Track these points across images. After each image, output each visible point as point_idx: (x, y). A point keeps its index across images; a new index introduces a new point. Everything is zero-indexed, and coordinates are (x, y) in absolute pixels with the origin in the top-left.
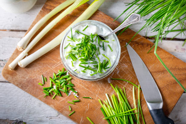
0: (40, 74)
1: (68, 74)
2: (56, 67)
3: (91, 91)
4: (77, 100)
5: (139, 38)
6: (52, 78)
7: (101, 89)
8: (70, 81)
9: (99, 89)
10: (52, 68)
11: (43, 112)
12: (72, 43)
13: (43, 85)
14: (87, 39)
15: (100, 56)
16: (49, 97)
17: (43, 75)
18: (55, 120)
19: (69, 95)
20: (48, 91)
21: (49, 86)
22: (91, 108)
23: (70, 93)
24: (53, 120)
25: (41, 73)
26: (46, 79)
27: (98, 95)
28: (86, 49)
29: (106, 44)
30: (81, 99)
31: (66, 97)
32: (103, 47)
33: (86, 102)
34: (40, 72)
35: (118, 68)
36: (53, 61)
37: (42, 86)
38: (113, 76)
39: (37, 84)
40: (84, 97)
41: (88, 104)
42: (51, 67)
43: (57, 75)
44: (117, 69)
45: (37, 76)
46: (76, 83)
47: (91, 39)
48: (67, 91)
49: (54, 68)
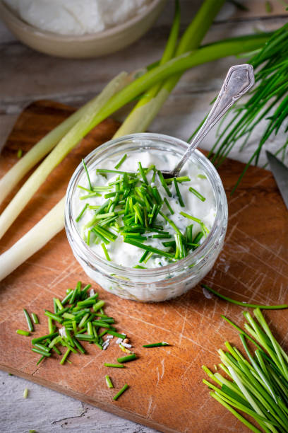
0: (20, 308)
1: (92, 295)
2: (59, 284)
3: (163, 326)
4: (128, 354)
5: (265, 176)
6: (51, 312)
7: (190, 316)
8: (102, 311)
9: (185, 318)
10: (48, 288)
11: (41, 412)
13: (30, 335)
15: (175, 218)
16: (52, 361)
17: (26, 311)
18: (77, 425)
19: (105, 347)
20: (47, 346)
21: (48, 331)
22: (172, 370)
23: (107, 342)
24: (72, 426)
25: (20, 305)
26: (37, 317)
27: (183, 334)
28: (134, 202)
30: (140, 352)
31: (98, 352)
32: (177, 198)
33: (154, 358)
34: (18, 302)
35: (224, 258)
36: (47, 270)
37: (29, 338)
38: (214, 281)
39: (13, 335)
40: (146, 344)
41: (162, 362)
42: (46, 287)
43: (63, 302)
44: (222, 262)
45: (12, 314)
46: (119, 315)
47: (142, 179)
48: (99, 339)
49: (54, 286)
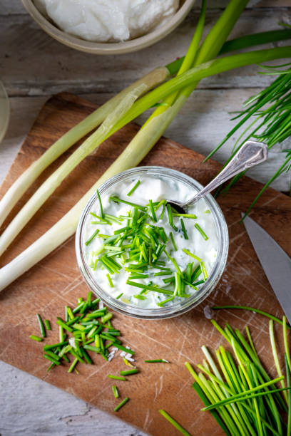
0: (34, 312)
1: (101, 307)
2: (71, 292)
3: (163, 342)
4: (131, 369)
5: (274, 197)
6: (63, 321)
7: (190, 335)
8: (109, 324)
9: (185, 337)
10: (61, 295)
11: (49, 408)
12: (103, 229)
13: (42, 340)
14: (141, 216)
15: (178, 255)
16: (61, 368)
17: (39, 316)
18: (81, 423)
19: (110, 359)
20: (58, 353)
21: (58, 340)
22: (169, 387)
23: (112, 353)
24: (76, 424)
25: (34, 309)
26: (49, 322)
27: (183, 352)
28: (141, 241)
29: (189, 223)
30: (142, 367)
31: (103, 363)
33: (153, 373)
34: (33, 306)
35: (227, 279)
36: (61, 276)
37: (41, 343)
38: (215, 302)
39: (27, 339)
40: (147, 360)
41: (161, 378)
42: (59, 293)
43: (74, 311)
44: (224, 283)
45: (27, 318)
46: (125, 327)
47: (151, 215)
48: (105, 350)
49: (67, 293)
